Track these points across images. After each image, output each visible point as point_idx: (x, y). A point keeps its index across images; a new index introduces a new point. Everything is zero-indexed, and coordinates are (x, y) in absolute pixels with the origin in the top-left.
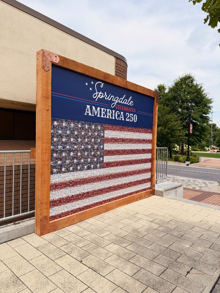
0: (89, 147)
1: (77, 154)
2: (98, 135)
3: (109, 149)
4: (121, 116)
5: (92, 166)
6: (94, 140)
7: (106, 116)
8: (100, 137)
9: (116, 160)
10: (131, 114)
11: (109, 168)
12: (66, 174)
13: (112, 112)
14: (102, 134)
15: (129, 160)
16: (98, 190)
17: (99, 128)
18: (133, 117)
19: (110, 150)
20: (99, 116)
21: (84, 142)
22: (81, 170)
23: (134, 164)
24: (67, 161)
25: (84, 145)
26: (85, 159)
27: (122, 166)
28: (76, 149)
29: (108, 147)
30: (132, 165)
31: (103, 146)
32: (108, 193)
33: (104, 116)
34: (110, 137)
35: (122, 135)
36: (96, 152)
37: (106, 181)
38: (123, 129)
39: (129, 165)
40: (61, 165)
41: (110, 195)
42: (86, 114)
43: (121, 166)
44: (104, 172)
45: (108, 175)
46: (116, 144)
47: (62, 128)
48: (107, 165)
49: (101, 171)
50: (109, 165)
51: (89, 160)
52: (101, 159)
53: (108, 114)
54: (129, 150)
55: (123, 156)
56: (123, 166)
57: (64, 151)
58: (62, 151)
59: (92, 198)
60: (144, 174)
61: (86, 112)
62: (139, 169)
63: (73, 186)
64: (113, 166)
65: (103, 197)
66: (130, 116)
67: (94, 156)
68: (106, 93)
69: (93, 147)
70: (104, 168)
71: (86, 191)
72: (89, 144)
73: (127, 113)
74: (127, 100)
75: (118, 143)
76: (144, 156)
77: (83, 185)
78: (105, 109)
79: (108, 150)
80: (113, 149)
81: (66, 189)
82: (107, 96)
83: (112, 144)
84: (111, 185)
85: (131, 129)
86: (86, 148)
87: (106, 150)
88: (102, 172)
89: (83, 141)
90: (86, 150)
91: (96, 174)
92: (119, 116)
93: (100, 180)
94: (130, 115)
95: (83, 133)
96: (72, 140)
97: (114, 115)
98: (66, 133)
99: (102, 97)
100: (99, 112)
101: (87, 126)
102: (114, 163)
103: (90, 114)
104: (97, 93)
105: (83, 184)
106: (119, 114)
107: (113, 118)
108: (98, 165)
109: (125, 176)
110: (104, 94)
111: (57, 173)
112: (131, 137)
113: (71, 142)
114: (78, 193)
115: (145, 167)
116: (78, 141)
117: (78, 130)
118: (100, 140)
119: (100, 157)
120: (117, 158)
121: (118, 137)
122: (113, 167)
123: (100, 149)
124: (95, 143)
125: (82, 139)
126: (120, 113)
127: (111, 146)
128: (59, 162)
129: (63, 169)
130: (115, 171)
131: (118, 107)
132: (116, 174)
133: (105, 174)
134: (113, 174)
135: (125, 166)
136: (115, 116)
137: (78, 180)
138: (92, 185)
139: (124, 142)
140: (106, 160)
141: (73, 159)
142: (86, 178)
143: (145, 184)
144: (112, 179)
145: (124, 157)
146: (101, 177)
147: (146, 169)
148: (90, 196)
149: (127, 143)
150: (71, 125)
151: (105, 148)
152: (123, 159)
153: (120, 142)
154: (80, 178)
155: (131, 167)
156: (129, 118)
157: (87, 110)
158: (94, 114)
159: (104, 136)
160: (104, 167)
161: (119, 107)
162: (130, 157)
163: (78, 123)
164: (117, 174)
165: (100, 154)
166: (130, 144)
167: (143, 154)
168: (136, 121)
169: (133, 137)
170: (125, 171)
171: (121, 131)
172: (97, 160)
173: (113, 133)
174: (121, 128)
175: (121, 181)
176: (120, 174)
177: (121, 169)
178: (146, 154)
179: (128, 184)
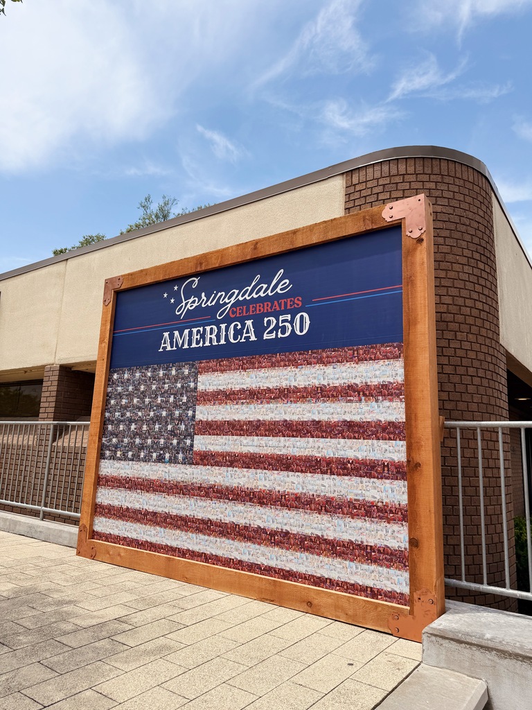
0: (164, 414)
1: (141, 428)
2: (182, 387)
3: (210, 420)
4: (245, 331)
5: (167, 455)
6: (175, 398)
7: (204, 343)
8: (187, 391)
9: (228, 449)
10: (281, 318)
11: (208, 467)
12: (122, 462)
13: (219, 329)
14: (192, 385)
15: (279, 453)
16: (177, 516)
17: (186, 372)
18: (292, 322)
19: (213, 421)
20: (186, 346)
21: (155, 404)
22: (146, 461)
23: (302, 471)
24: (125, 440)
25: (154, 411)
26: (155, 438)
27: (249, 468)
28: (140, 417)
29: (204, 413)
30: (291, 473)
31: (194, 412)
32: (201, 536)
33: (198, 343)
34: (211, 388)
35: (248, 380)
36: (178, 424)
37: (198, 501)
39: (276, 472)
40: (117, 445)
41: (207, 543)
42: (161, 350)
43: (245, 470)
44: (194, 476)
45: (203, 485)
46: (228, 407)
47: (122, 383)
48: (202, 460)
49: (185, 471)
50: (206, 459)
51: (162, 441)
52: (188, 442)
53: (209, 336)
54: (275, 423)
55: (253, 441)
56: (252, 471)
57: (122, 421)
58: (120, 421)
59: (162, 529)
60: (358, 523)
61: (162, 345)
62: (332, 495)
63: (130, 488)
64: (217, 464)
65: (188, 541)
66: (278, 323)
67: (173, 433)
68: (203, 294)
69: (171, 414)
70: (193, 466)
71: (151, 509)
72: (163, 408)
73: (266, 320)
74: (265, 286)
75: (237, 403)
76: (358, 450)
77: (147, 494)
78: (201, 329)
79: (205, 420)
80: (219, 418)
81: (120, 491)
82: (205, 299)
83: (217, 407)
84: (213, 518)
85: (282, 360)
86: (157, 416)
87: (201, 421)
88: (189, 474)
89: (153, 402)
90: (157, 420)
91: (174, 475)
92: (238, 333)
93: (183, 494)
94: (278, 320)
95: (154, 387)
96: (135, 400)
97: (224, 333)
98: (127, 390)
99: (196, 304)
100: (187, 338)
101: (161, 373)
102: (223, 455)
103: (169, 348)
104: (184, 302)
105: (148, 492)
106: (239, 327)
107: (223, 342)
108: (180, 456)
109: (261, 504)
110: (200, 298)
111: (109, 458)
112: (284, 384)
113: (133, 406)
114: (137, 506)
115: (362, 495)
116: (144, 402)
117: (146, 382)
118: (188, 397)
119: (185, 437)
120: (231, 442)
121: (237, 388)
122: (217, 468)
123: (186, 419)
124: (176, 406)
125: (151, 398)
126: (243, 325)
127: (213, 412)
128: (114, 440)
129: (119, 454)
130: (226, 479)
131: (236, 312)
132: (227, 487)
133: (195, 480)
134: (220, 488)
135: (259, 471)
136: (227, 336)
137: (139, 480)
138: (163, 500)
139: (258, 398)
140: (200, 445)
141: (134, 436)
142: (154, 481)
143: (365, 566)
144: (215, 501)
145: (255, 443)
146: (186, 487)
147: (372, 505)
148: (158, 524)
149: (268, 403)
150: (137, 374)
151: (199, 417)
152: (252, 450)
153: (244, 399)
154: (144, 477)
155: (287, 479)
156: (277, 328)
157: (163, 342)
158: (177, 346)
159: (196, 388)
160: (195, 462)
161: (241, 312)
162: (282, 444)
163: (147, 369)
164: (232, 491)
165: (186, 430)
166: (278, 405)
167: (349, 442)
168: (305, 332)
169: (295, 380)
170: (260, 487)
171: (244, 369)
172: (178, 443)
173: (221, 378)
174: (245, 361)
175: (245, 514)
176: (243, 491)
177: (244, 476)
178: (370, 441)
179: (274, 534)
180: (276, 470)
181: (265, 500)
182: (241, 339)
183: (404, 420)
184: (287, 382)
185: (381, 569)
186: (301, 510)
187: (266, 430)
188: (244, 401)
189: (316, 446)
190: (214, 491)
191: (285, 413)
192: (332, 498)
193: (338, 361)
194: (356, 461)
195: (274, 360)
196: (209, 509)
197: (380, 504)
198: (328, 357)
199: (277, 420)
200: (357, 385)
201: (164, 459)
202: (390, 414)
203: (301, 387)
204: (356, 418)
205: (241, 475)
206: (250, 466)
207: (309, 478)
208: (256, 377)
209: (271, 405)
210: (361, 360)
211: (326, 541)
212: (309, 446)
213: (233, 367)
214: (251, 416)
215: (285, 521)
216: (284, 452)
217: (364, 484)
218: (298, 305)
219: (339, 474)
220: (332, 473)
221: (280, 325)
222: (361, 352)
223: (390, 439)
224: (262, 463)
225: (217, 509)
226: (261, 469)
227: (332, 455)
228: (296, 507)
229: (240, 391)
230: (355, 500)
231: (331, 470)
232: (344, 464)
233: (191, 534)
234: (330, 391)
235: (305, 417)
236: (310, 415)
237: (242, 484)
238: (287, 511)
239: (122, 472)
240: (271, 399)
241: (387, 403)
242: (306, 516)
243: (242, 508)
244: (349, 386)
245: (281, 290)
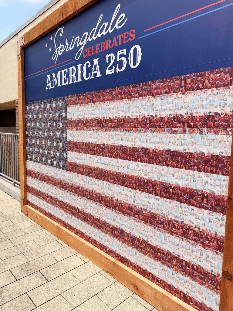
0: (52, 134)
1: (42, 142)
2: (59, 116)
3: (75, 141)
4: (93, 69)
5: (55, 162)
6: (56, 124)
7: (69, 82)
8: (62, 119)
9: (86, 163)
11: (76, 174)
12: (35, 163)
13: (77, 68)
14: (64, 114)
15: (118, 171)
16: (62, 201)
17: (61, 104)
18: (127, 57)
19: (77, 142)
21: (47, 127)
22: (45, 164)
23: (133, 188)
24: (35, 149)
25: (47, 132)
26: (48, 150)
27: (98, 178)
28: (40, 136)
29: (74, 136)
30: (125, 188)
31: (67, 134)
32: (74, 218)
33: (65, 81)
34: (75, 118)
35: (97, 111)
36: (59, 142)
37: (72, 195)
38: (99, 97)
39: (115, 185)
40: (32, 152)
41: (77, 223)
42: (47, 89)
43: (96, 180)
44: (69, 178)
45: (74, 185)
46: (85, 132)
47: (31, 112)
48: (72, 168)
49: (64, 174)
50: (74, 168)
51: (52, 153)
52: (65, 155)
54: (115, 147)
55: (101, 159)
56: (100, 181)
57: (33, 137)
59: (55, 208)
60: (176, 240)
61: (47, 85)
62: (155, 212)
63: (40, 179)
64: (80, 173)
65: (68, 218)
66: (116, 59)
67: (57, 148)
68: (67, 40)
69: (55, 135)
70: (68, 172)
71: (50, 194)
72: (51, 130)
75: (90, 130)
76: (180, 178)
77: (47, 185)
78: (66, 70)
79: (73, 141)
80: (80, 140)
81: (36, 180)
82: (68, 44)
83: (78, 132)
84: (80, 208)
85: (120, 94)
86: (48, 136)
87: (70, 141)
88: (66, 176)
90: (49, 138)
91: (59, 176)
92: (89, 70)
93: (64, 189)
94: (116, 56)
95: (45, 115)
96: (38, 124)
97: (80, 72)
98: (34, 117)
99: (63, 50)
100: (60, 78)
101: (48, 105)
102: (83, 167)
103: (51, 87)
104: (56, 50)
105: (48, 183)
106: (89, 66)
107: (80, 80)
108: (61, 164)
109: (107, 206)
110: (65, 44)
111: (30, 159)
112: (121, 115)
113: (37, 128)
114: (44, 191)
116: (42, 126)
117: (41, 112)
118: (63, 124)
119: (63, 151)
120: (87, 159)
121: (90, 117)
122: (81, 175)
123: (63, 139)
124: (57, 129)
125: (45, 123)
126: (92, 63)
127: (77, 135)
128: (31, 149)
129: (33, 158)
130: (86, 184)
131: (87, 53)
132: (86, 190)
133: (69, 181)
134: (82, 189)
135: (105, 182)
136: (82, 74)
137: (44, 175)
138: (55, 190)
139: (103, 127)
140: (71, 158)
141: (39, 147)
142: (50, 177)
143: (180, 275)
144: (80, 197)
145: (102, 161)
146: (65, 184)
147: (190, 228)
148: (53, 204)
149: (110, 130)
150: (37, 107)
151: (69, 138)
152: (101, 166)
155: (123, 192)
156: (116, 62)
157: (47, 82)
158: (54, 85)
159: (66, 117)
160: (68, 169)
161: (90, 52)
162: (119, 165)
163: (41, 103)
164: (89, 193)
165: (63, 147)
166: (117, 133)
167: (172, 170)
168: (138, 64)
169: (129, 112)
170: (105, 194)
171: (94, 102)
172: (60, 155)
173: (80, 109)
174: (94, 95)
175: (97, 210)
176: (95, 194)
177: (96, 184)
178: (191, 172)
179: (114, 229)
180: (116, 183)
181: (109, 204)
182: (91, 76)
183: (229, 155)
184: (123, 113)
185: (193, 282)
186: (132, 217)
187: (109, 153)
188: (95, 128)
189: (145, 170)
190: (79, 190)
191: (122, 140)
192: (156, 214)
193: (166, 93)
194: (177, 188)
195: (114, 93)
196: (77, 202)
197: (196, 230)
198: (156, 88)
199: (116, 145)
200: (182, 116)
201: (54, 164)
202: (214, 147)
203: (133, 117)
204: (180, 149)
205: (94, 183)
206: (100, 178)
207: (139, 195)
208: (102, 109)
209: (112, 132)
210: (188, 89)
211: (150, 246)
212: (139, 169)
213: (87, 100)
214: (99, 141)
215: (122, 222)
216: (120, 171)
217: (183, 209)
218: (132, 38)
219: (162, 196)
220: (156, 194)
221: (118, 60)
222: (189, 81)
223: (212, 172)
224: (107, 177)
225: (82, 203)
226: (106, 181)
227: (156, 179)
228: (129, 214)
229: (91, 120)
230: (175, 221)
231: (155, 191)
232: (166, 188)
233: (69, 215)
234: (157, 122)
235: (136, 144)
236: (140, 142)
237: (95, 189)
238: (123, 215)
239: (36, 169)
240: (112, 127)
241: (212, 136)
242: (136, 223)
243: (95, 206)
244: (174, 117)
245: (119, 25)
